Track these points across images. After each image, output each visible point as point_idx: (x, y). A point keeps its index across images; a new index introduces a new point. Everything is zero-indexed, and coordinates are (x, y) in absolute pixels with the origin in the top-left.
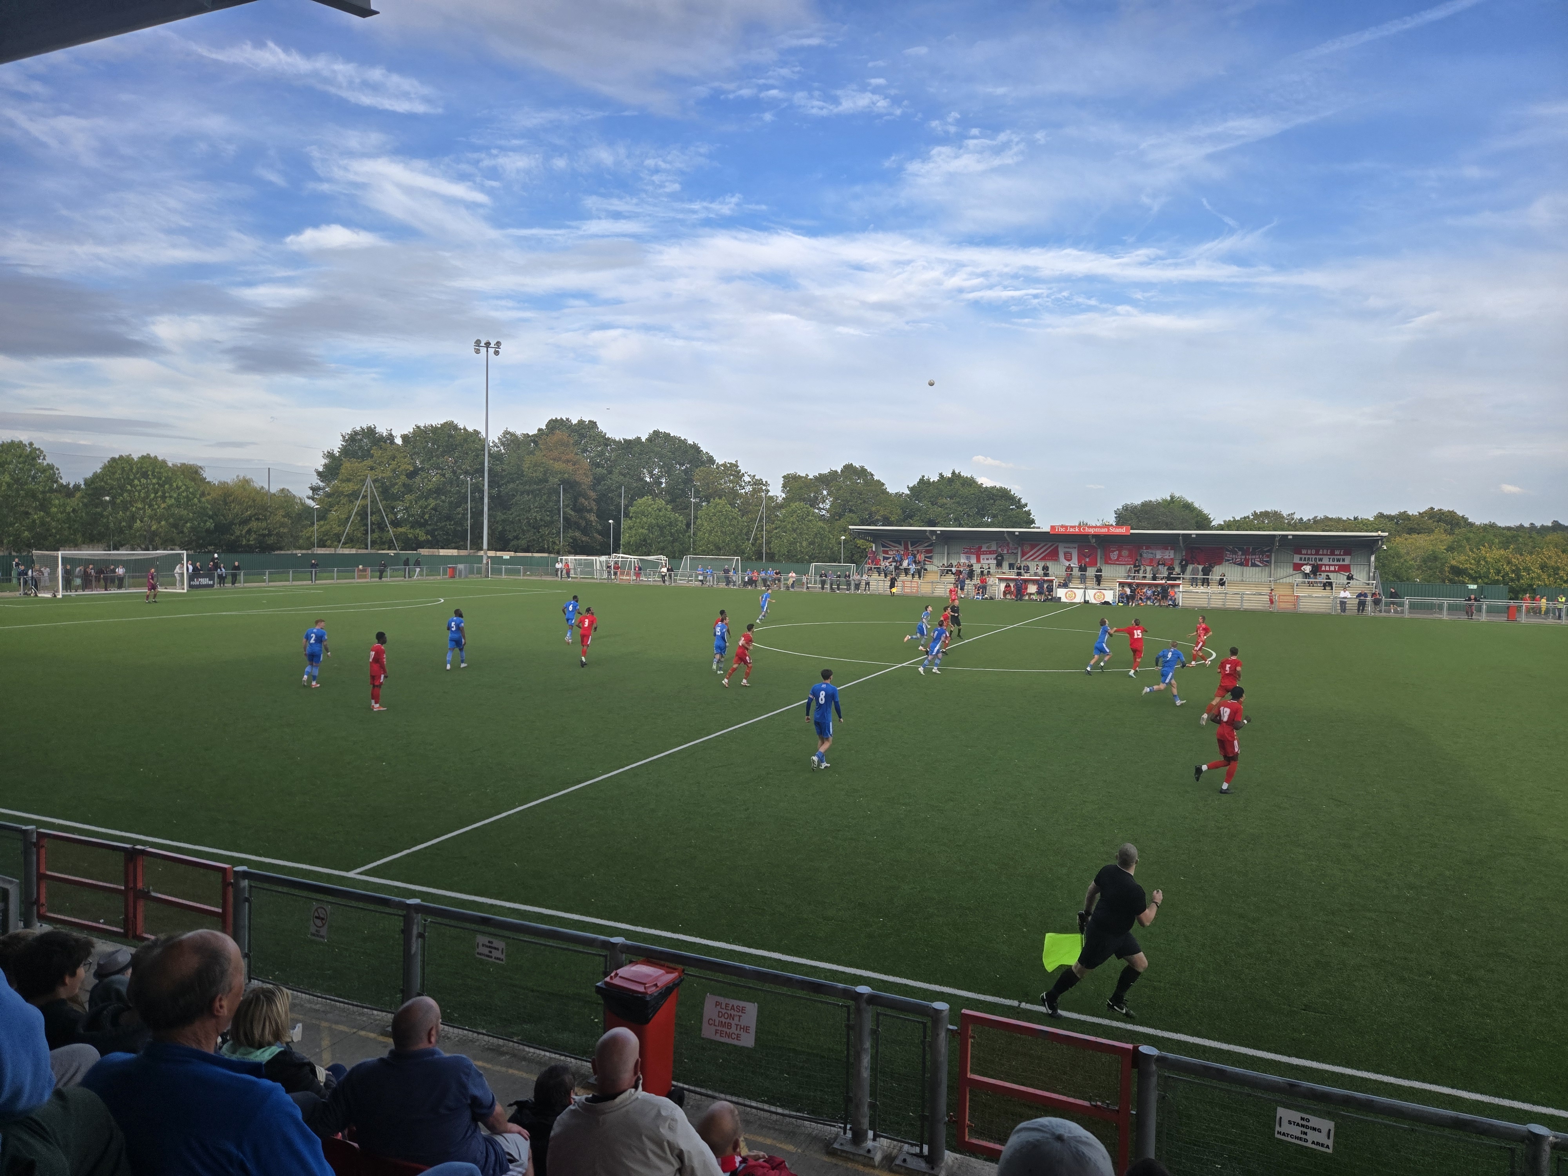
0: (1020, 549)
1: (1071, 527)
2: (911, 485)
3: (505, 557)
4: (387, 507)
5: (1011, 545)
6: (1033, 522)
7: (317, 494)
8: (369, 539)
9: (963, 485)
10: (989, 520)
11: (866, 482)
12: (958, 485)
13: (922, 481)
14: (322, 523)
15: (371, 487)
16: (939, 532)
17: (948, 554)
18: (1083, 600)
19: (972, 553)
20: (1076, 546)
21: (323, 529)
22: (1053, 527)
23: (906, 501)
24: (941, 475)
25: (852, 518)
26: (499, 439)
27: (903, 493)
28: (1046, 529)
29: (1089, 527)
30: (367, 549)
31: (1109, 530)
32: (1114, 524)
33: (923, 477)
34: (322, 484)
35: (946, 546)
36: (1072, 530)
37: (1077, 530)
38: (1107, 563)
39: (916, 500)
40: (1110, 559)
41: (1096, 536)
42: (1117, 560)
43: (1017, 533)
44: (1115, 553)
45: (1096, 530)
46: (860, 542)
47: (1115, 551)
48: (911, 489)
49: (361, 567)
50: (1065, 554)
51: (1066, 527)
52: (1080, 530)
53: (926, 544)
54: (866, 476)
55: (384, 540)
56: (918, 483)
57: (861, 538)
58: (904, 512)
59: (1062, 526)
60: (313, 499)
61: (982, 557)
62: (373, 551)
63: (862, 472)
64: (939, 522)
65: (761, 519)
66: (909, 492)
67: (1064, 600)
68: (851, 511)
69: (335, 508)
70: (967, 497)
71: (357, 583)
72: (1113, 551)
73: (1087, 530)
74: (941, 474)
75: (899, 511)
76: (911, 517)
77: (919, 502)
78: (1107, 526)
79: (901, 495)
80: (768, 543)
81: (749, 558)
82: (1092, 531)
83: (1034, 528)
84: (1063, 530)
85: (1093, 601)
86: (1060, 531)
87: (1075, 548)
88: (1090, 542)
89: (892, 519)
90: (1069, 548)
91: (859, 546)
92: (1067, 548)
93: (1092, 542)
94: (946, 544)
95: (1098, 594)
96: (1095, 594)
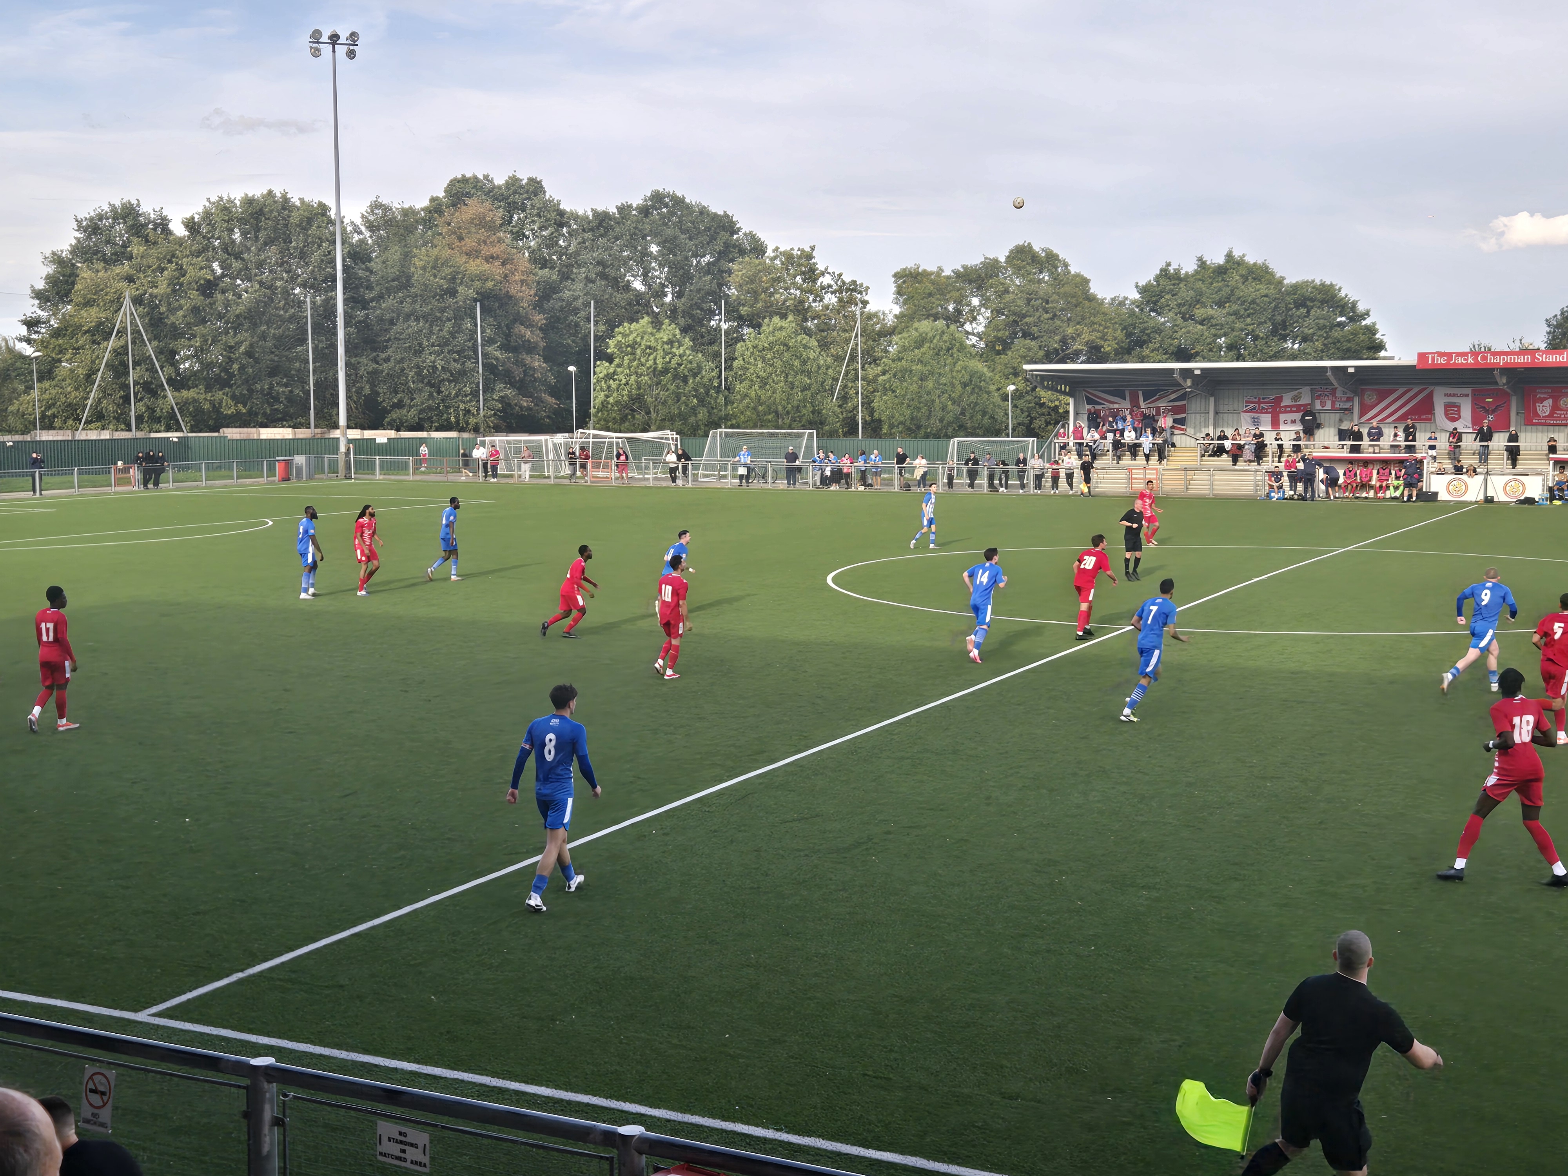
0: (1356, 400)
1: (1459, 354)
2: (1142, 283)
3: (379, 440)
4: (161, 352)
5: (1339, 394)
6: (1381, 347)
7: (36, 332)
8: (133, 413)
9: (1245, 279)
10: (1296, 346)
11: (1055, 277)
12: (1235, 278)
13: (1164, 273)
14: (46, 384)
15: (132, 314)
16: (1197, 372)
17: (1216, 413)
18: (1481, 497)
19: (1263, 411)
20: (1468, 391)
21: (46, 396)
22: (1422, 356)
23: (1132, 314)
24: (1202, 263)
25: (1029, 349)
26: (363, 216)
27: (1126, 298)
28: (1406, 358)
29: (1495, 354)
30: (130, 430)
31: (1534, 358)
32: (1543, 346)
33: (1169, 264)
34: (43, 314)
35: (1212, 399)
36: (1461, 360)
37: (1470, 360)
38: (1529, 422)
39: (1151, 310)
40: (1537, 415)
41: (1508, 371)
42: (1551, 416)
43: (1351, 370)
44: (1546, 403)
45: (1508, 359)
46: (1045, 395)
47: (1545, 399)
48: (1144, 290)
49: (120, 463)
50: (1448, 407)
51: (1449, 355)
52: (1476, 359)
53: (1173, 396)
54: (1056, 268)
55: (158, 413)
56: (1157, 278)
57: (1048, 388)
58: (1129, 335)
59: (1441, 354)
60: (29, 341)
61: (1282, 417)
62: (140, 435)
63: (1051, 260)
64: (1197, 354)
65: (853, 358)
66: (1137, 296)
67: (1443, 496)
68: (1026, 335)
69: (68, 356)
70: (1253, 302)
71: (116, 493)
72: (1542, 400)
73: (1491, 360)
74: (1200, 259)
75: (1120, 334)
76: (1141, 343)
77: (1159, 314)
78: (1533, 352)
79: (1122, 303)
80: (868, 404)
81: (832, 434)
82: (1501, 361)
83: (1385, 358)
84: (1441, 361)
85: (1501, 497)
86: (1438, 364)
87: (1467, 395)
88: (1496, 383)
89: (1107, 349)
90: (1454, 395)
91: (1044, 403)
92: (1450, 395)
93: (1500, 383)
94: (1212, 395)
95: (1513, 483)
96: (1506, 485)
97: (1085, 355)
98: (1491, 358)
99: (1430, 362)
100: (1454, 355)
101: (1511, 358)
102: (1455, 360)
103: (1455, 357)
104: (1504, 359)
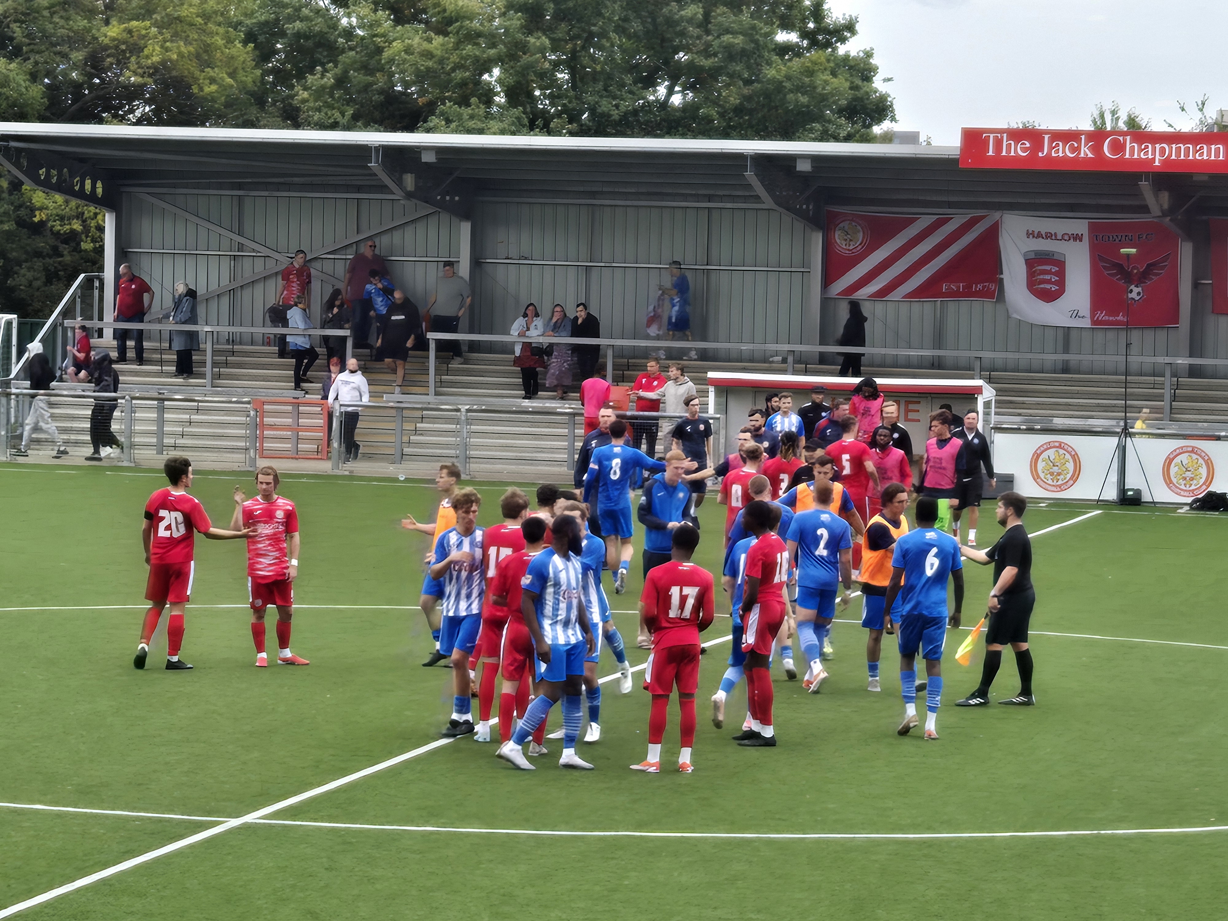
0: (815, 244)
5: (774, 224)
16: (429, 157)
18: (1111, 491)
29: (1145, 138)
36: (1063, 151)
37: (1086, 152)
41: (1172, 181)
43: (804, 167)
45: (1173, 152)
52: (1097, 149)
59: (1017, 135)
67: (1027, 486)
83: (889, 139)
84: (1018, 150)
85: (1157, 491)
86: (1008, 158)
87: (1077, 238)
88: (1144, 209)
89: (207, 90)
90: (1049, 236)
91: (42, 223)
92: (1039, 235)
93: (1155, 210)
94: (466, 216)
95: (1184, 458)
96: (1169, 461)
97: (148, 102)
98: (1132, 149)
99: (991, 153)
100: (1047, 137)
101: (1178, 150)
102: (1051, 148)
103: (1051, 140)
104: (1163, 151)
